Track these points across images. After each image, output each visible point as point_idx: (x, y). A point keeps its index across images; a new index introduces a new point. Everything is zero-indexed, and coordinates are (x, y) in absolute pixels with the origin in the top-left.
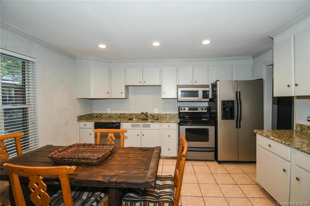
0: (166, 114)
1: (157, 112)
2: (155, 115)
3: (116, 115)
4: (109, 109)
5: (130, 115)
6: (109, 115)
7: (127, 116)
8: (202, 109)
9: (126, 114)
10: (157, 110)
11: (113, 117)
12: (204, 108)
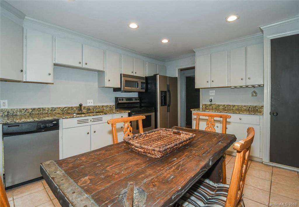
0: (103, 106)
1: (92, 104)
2: (91, 108)
3: (23, 111)
4: (6, 101)
5: (51, 110)
6: (8, 112)
7: (46, 112)
8: (136, 99)
9: (44, 109)
10: (92, 101)
11: (16, 115)
12: (137, 98)
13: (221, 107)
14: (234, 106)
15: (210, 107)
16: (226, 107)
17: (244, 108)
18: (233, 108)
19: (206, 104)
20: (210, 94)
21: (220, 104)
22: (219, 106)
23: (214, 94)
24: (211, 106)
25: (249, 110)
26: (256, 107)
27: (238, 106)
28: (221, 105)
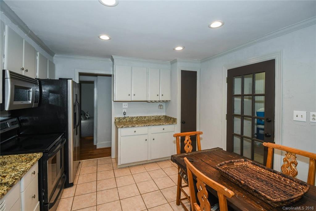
8: (12, 123)
13: (134, 119)
14: (145, 117)
15: (124, 121)
16: (138, 119)
17: (152, 118)
18: (145, 119)
19: (119, 118)
20: (123, 107)
21: (133, 116)
22: (132, 118)
23: (127, 107)
24: (125, 118)
25: (155, 120)
26: (160, 116)
27: (148, 117)
28: (135, 117)
